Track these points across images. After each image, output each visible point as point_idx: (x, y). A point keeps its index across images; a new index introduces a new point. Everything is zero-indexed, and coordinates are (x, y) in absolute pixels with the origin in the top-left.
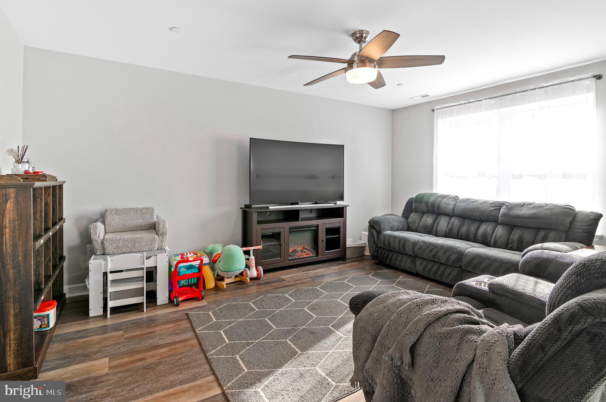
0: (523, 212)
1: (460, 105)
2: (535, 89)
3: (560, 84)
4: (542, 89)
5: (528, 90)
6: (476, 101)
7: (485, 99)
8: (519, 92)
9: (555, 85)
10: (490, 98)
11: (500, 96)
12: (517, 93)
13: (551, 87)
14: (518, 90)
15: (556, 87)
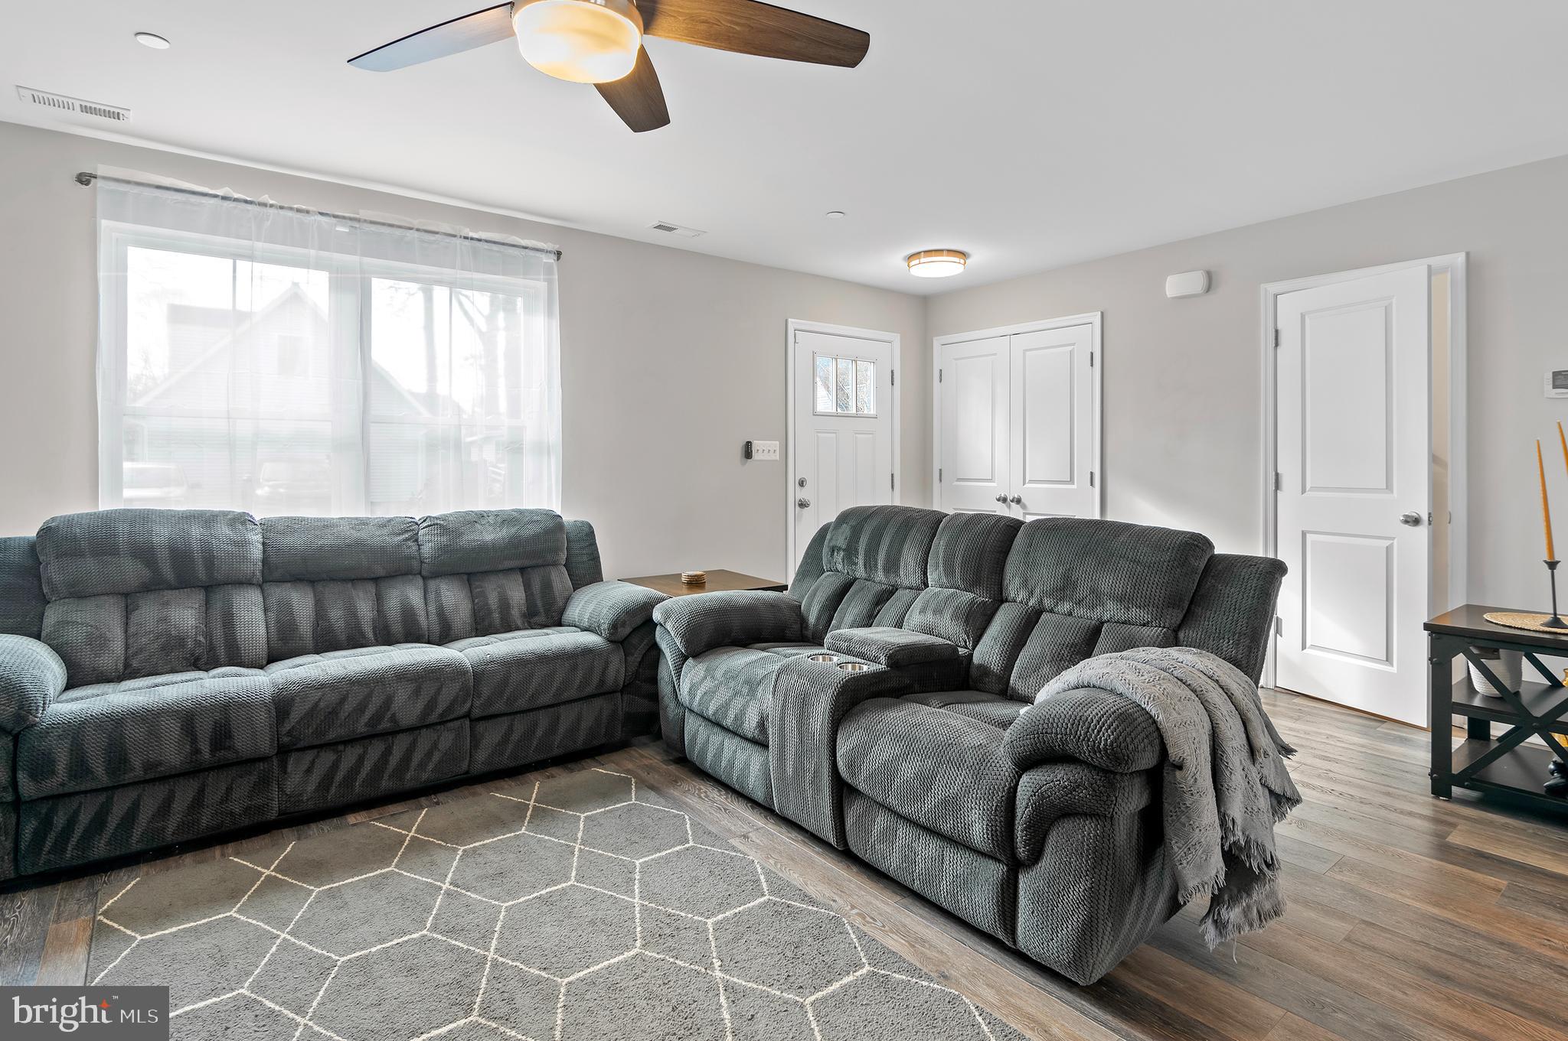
0: (489, 535)
1: (224, 198)
2: (455, 236)
3: (503, 244)
4: (467, 243)
5: (437, 233)
6: (291, 209)
7: (321, 214)
8: (418, 230)
9: (495, 243)
10: (335, 216)
11: (365, 221)
12: (411, 229)
13: (486, 246)
14: (416, 223)
15: (495, 247)
